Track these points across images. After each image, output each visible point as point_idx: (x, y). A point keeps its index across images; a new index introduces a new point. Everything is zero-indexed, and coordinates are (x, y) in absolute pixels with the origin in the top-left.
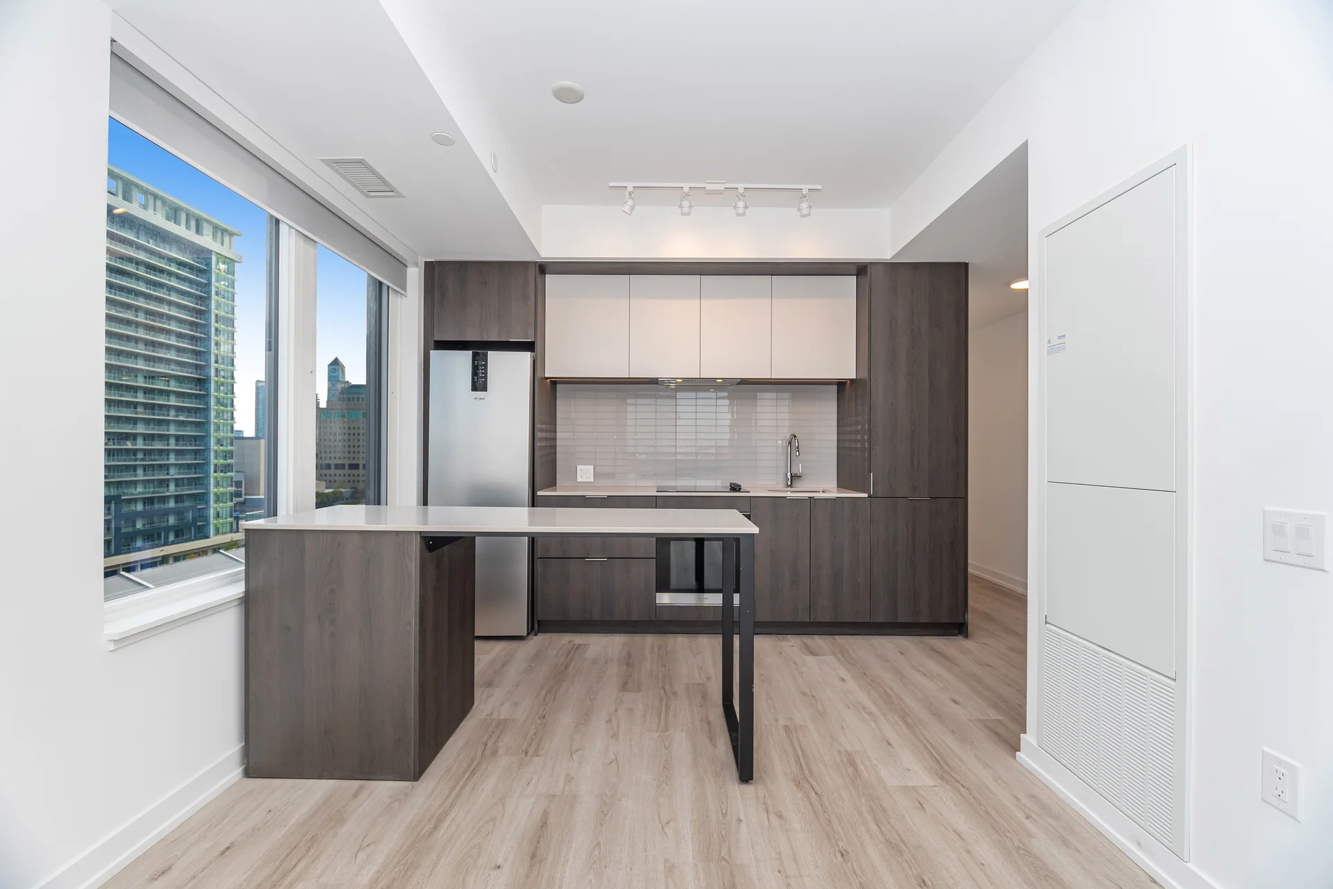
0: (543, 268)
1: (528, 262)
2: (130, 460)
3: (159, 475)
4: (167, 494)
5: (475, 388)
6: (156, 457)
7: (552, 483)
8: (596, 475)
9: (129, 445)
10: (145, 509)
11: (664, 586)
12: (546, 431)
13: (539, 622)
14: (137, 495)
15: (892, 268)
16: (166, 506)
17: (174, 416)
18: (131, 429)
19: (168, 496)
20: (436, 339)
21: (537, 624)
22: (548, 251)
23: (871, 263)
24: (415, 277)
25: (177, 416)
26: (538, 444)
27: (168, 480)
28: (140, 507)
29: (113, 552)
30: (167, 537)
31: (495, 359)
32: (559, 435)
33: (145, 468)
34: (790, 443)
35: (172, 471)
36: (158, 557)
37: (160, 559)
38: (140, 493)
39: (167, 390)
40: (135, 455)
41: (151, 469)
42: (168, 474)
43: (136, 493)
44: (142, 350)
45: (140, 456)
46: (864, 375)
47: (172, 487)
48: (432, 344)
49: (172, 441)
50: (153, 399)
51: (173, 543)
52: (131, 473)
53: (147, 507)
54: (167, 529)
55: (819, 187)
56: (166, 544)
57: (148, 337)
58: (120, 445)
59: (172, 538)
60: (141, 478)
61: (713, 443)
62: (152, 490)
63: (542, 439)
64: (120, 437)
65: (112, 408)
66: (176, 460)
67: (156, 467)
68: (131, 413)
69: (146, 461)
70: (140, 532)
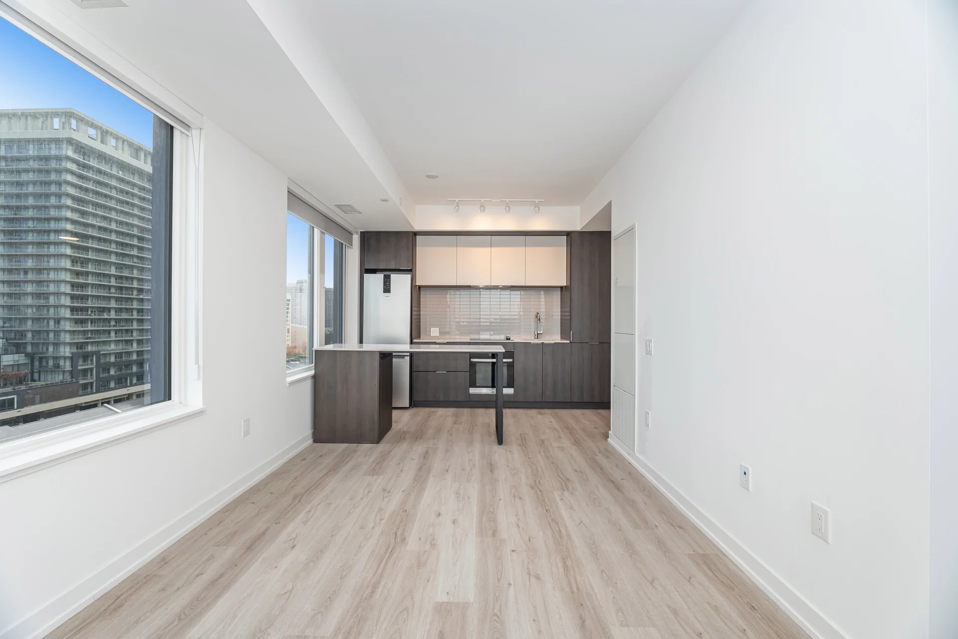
0: (415, 234)
1: (409, 232)
2: (106, 326)
3: (125, 337)
4: (132, 350)
5: (385, 292)
6: (124, 324)
7: (419, 337)
8: (441, 333)
9: (106, 316)
10: (116, 361)
11: (473, 384)
12: (417, 311)
13: (414, 401)
14: (110, 351)
15: (581, 234)
16: (131, 358)
17: (136, 295)
18: (107, 305)
19: (132, 352)
20: (366, 268)
21: (413, 403)
22: (417, 228)
23: (571, 232)
24: (356, 239)
25: (138, 295)
26: (413, 317)
27: (132, 340)
28: (113, 359)
29: (94, 391)
30: (131, 381)
31: (394, 277)
32: (421, 313)
33: (116, 332)
34: (537, 317)
35: (135, 334)
36: (125, 395)
37: (127, 396)
38: (113, 350)
39: (131, 277)
40: (109, 323)
41: (120, 332)
42: (132, 336)
43: (110, 349)
44: (114, 249)
45: (113, 323)
46: (569, 284)
47: (135, 345)
48: (364, 271)
49: (135, 313)
50: (122, 283)
51: (136, 385)
52: (107, 335)
53: (117, 359)
54: (132, 375)
55: (543, 200)
56: (131, 385)
57: (118, 239)
58: (100, 316)
59: (135, 381)
60: (114, 339)
61: (498, 317)
62: (121, 347)
63: (415, 315)
64: (99, 309)
65: (94, 290)
66: (138, 326)
67: (124, 331)
68: (106, 293)
69: (117, 327)
70: (112, 377)
